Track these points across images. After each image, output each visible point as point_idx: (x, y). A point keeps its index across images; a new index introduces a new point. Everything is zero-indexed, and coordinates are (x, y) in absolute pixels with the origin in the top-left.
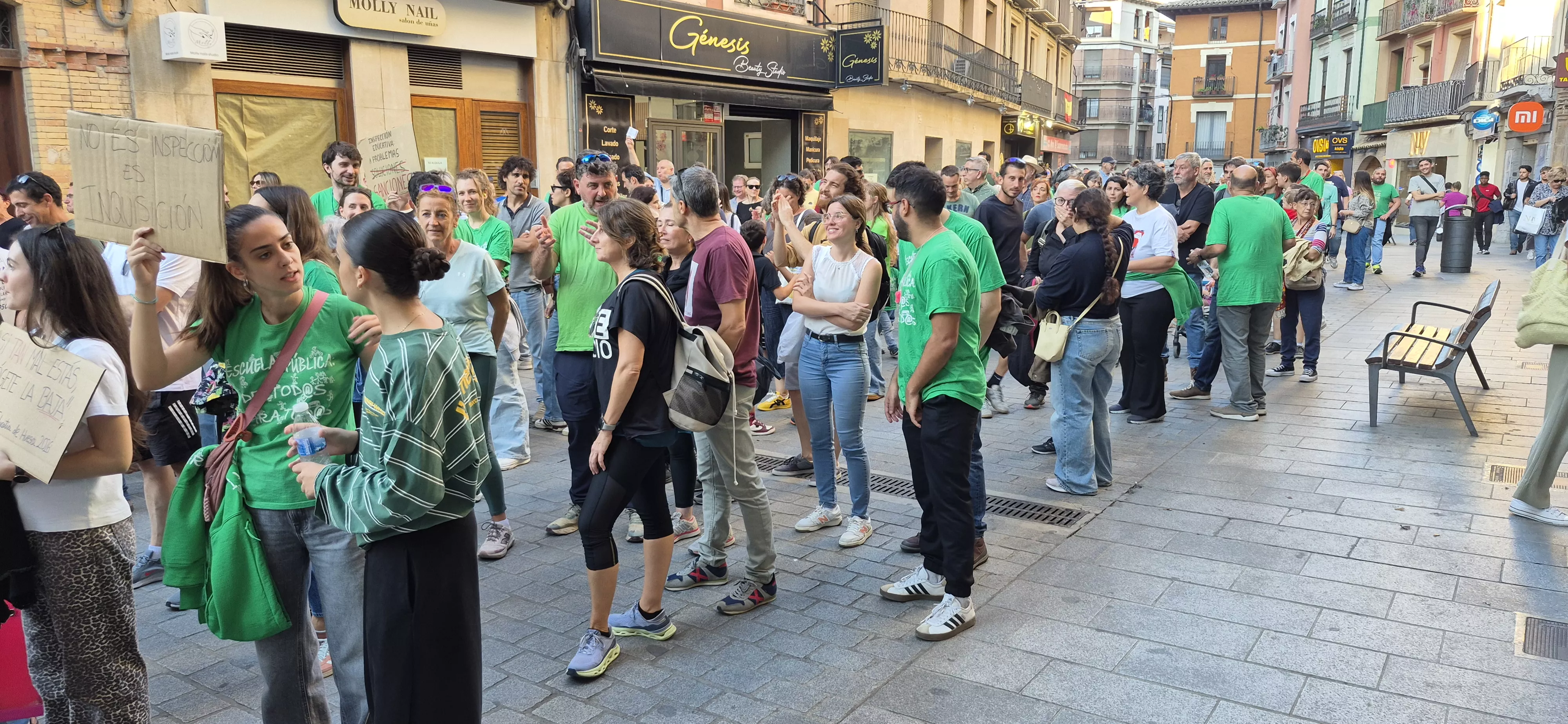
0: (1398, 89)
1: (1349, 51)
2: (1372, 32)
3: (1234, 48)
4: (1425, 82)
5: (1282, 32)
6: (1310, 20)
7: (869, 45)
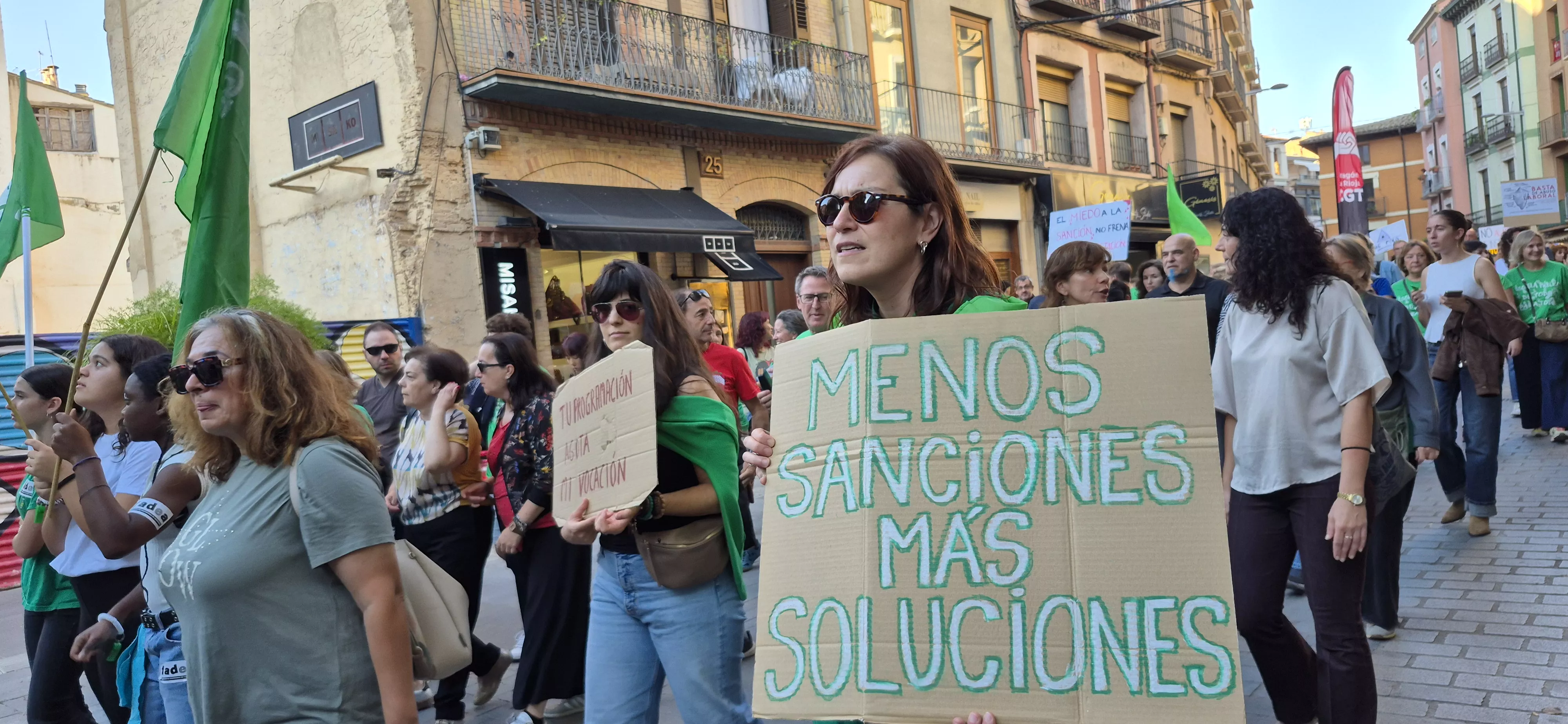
1: (1510, 162)
2: (1533, 144)
5: (1431, 152)
6: (1462, 138)
7: (1207, 189)
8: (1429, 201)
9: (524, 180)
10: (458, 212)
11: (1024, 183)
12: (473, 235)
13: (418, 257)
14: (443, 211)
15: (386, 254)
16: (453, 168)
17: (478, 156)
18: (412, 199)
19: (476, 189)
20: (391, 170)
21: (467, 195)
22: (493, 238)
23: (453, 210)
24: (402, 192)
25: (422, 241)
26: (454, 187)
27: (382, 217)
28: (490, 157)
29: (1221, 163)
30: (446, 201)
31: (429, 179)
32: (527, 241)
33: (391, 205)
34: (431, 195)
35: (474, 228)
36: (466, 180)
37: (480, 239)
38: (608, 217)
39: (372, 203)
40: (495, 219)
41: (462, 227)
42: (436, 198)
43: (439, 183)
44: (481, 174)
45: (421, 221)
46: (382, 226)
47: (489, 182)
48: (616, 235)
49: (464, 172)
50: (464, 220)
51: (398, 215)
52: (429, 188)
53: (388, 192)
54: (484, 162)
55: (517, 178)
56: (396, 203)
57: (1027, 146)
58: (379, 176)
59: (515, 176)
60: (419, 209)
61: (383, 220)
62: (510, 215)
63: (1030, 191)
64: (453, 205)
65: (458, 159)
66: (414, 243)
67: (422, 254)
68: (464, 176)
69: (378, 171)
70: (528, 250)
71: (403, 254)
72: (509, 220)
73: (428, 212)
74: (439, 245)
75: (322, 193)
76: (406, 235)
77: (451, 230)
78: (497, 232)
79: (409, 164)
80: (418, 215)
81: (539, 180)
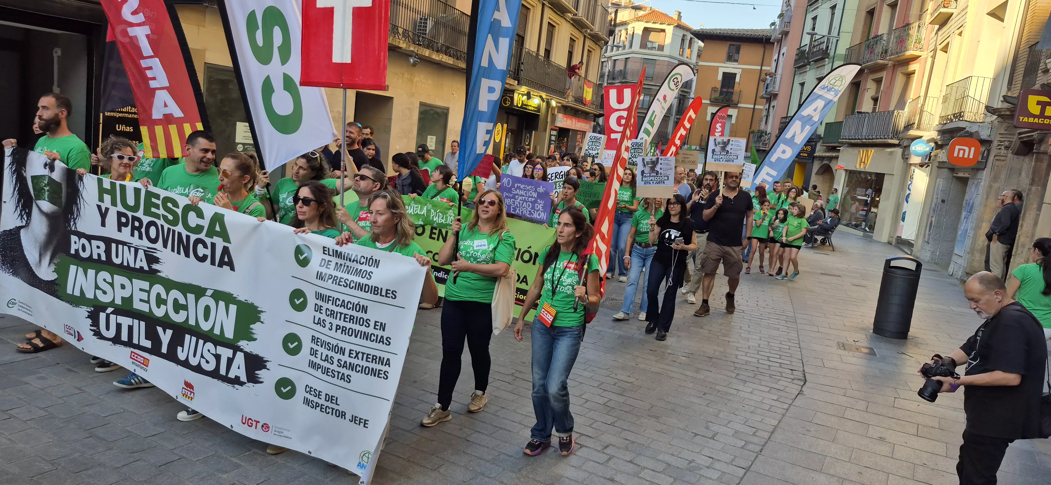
0: (853, 113)
3: (743, 69)
4: (874, 109)
5: (775, 60)
6: (796, 52)
8: (765, 100)
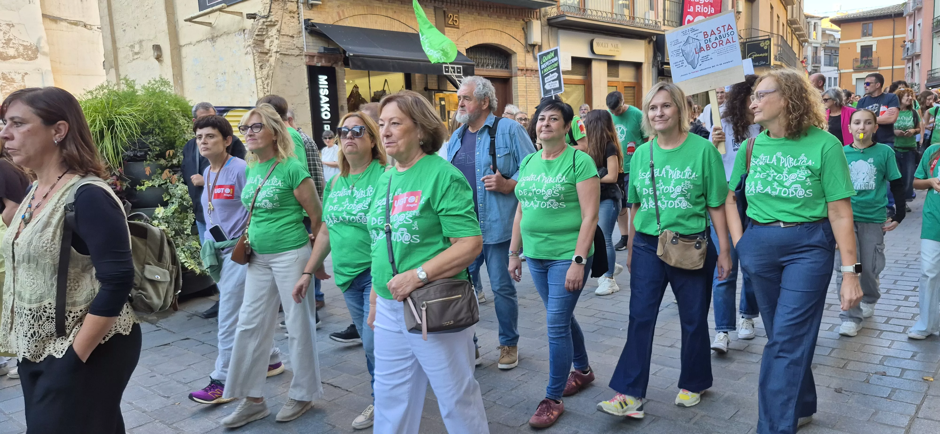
3: (878, 41)
7: (763, 48)
8: (906, 61)
9: (335, 24)
10: (294, 42)
11: (648, 39)
12: (303, 57)
13: (270, 70)
14: (285, 42)
15: (252, 66)
16: (292, 15)
17: (307, 8)
18: (267, 33)
19: (306, 29)
20: (255, 14)
21: (300, 32)
22: (315, 60)
23: (291, 41)
24: (261, 29)
25: (272, 60)
26: (292, 27)
27: (249, 43)
28: (315, 9)
29: (775, 32)
30: (287, 35)
31: (278, 21)
32: (336, 63)
33: (255, 36)
34: (279, 31)
35: (304, 53)
36: (299, 23)
37: (308, 61)
38: (385, 50)
39: (245, 34)
40: (317, 48)
41: (297, 52)
42: (281, 33)
43: (283, 24)
44: (309, 20)
45: (272, 48)
46: (249, 49)
47: (313, 25)
48: (390, 62)
49: (299, 17)
50: (298, 48)
51: (259, 43)
52: (277, 27)
53: (253, 28)
54: (311, 12)
55: (332, 23)
56: (257, 35)
57: (651, 16)
58: (248, 18)
59: (330, 21)
60: (271, 39)
61: (249, 45)
62: (326, 46)
63: (652, 44)
64: (292, 38)
65: (295, 9)
66: (268, 61)
67: (272, 67)
68: (299, 20)
69: (247, 14)
70: (336, 68)
71: (261, 67)
72: (325, 49)
73: (276, 42)
74: (282, 63)
75: (215, 27)
76: (263, 55)
77: (290, 54)
78: (318, 56)
79: (265, 11)
80: (270, 43)
81: (345, 25)
